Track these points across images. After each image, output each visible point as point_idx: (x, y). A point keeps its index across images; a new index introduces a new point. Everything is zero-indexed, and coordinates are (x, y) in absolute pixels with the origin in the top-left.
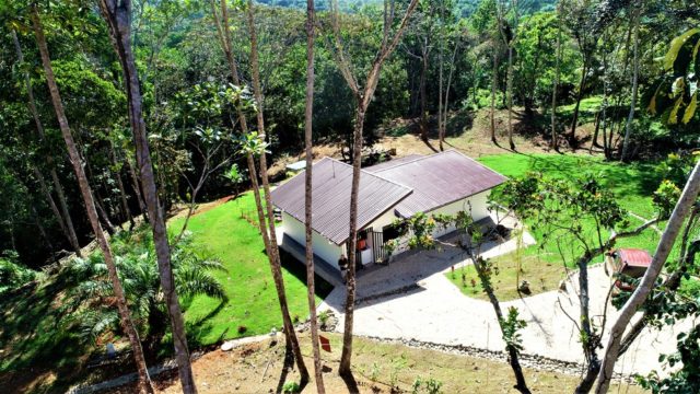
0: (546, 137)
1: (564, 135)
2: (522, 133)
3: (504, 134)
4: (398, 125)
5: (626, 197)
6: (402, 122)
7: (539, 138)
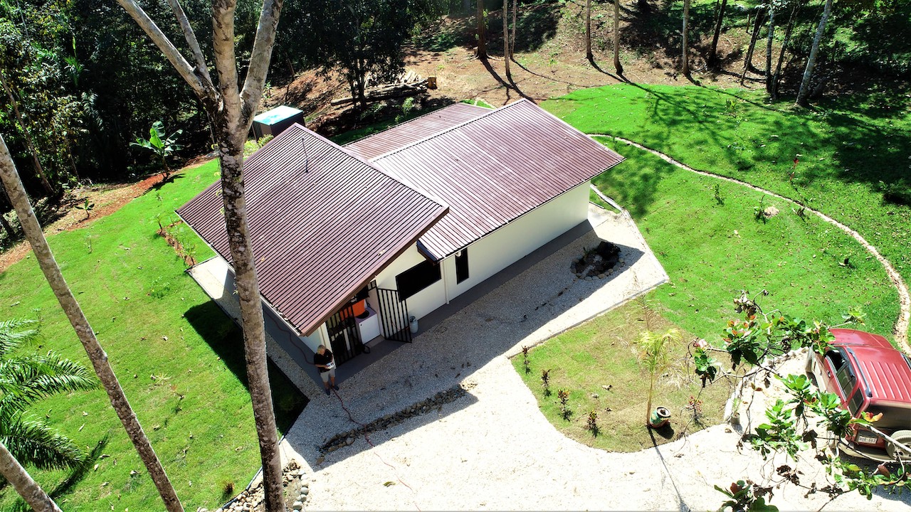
0: (671, 53)
1: (698, 48)
2: (633, 45)
3: (605, 46)
4: (443, 29)
5: (817, 182)
6: (448, 25)
7: (660, 55)
